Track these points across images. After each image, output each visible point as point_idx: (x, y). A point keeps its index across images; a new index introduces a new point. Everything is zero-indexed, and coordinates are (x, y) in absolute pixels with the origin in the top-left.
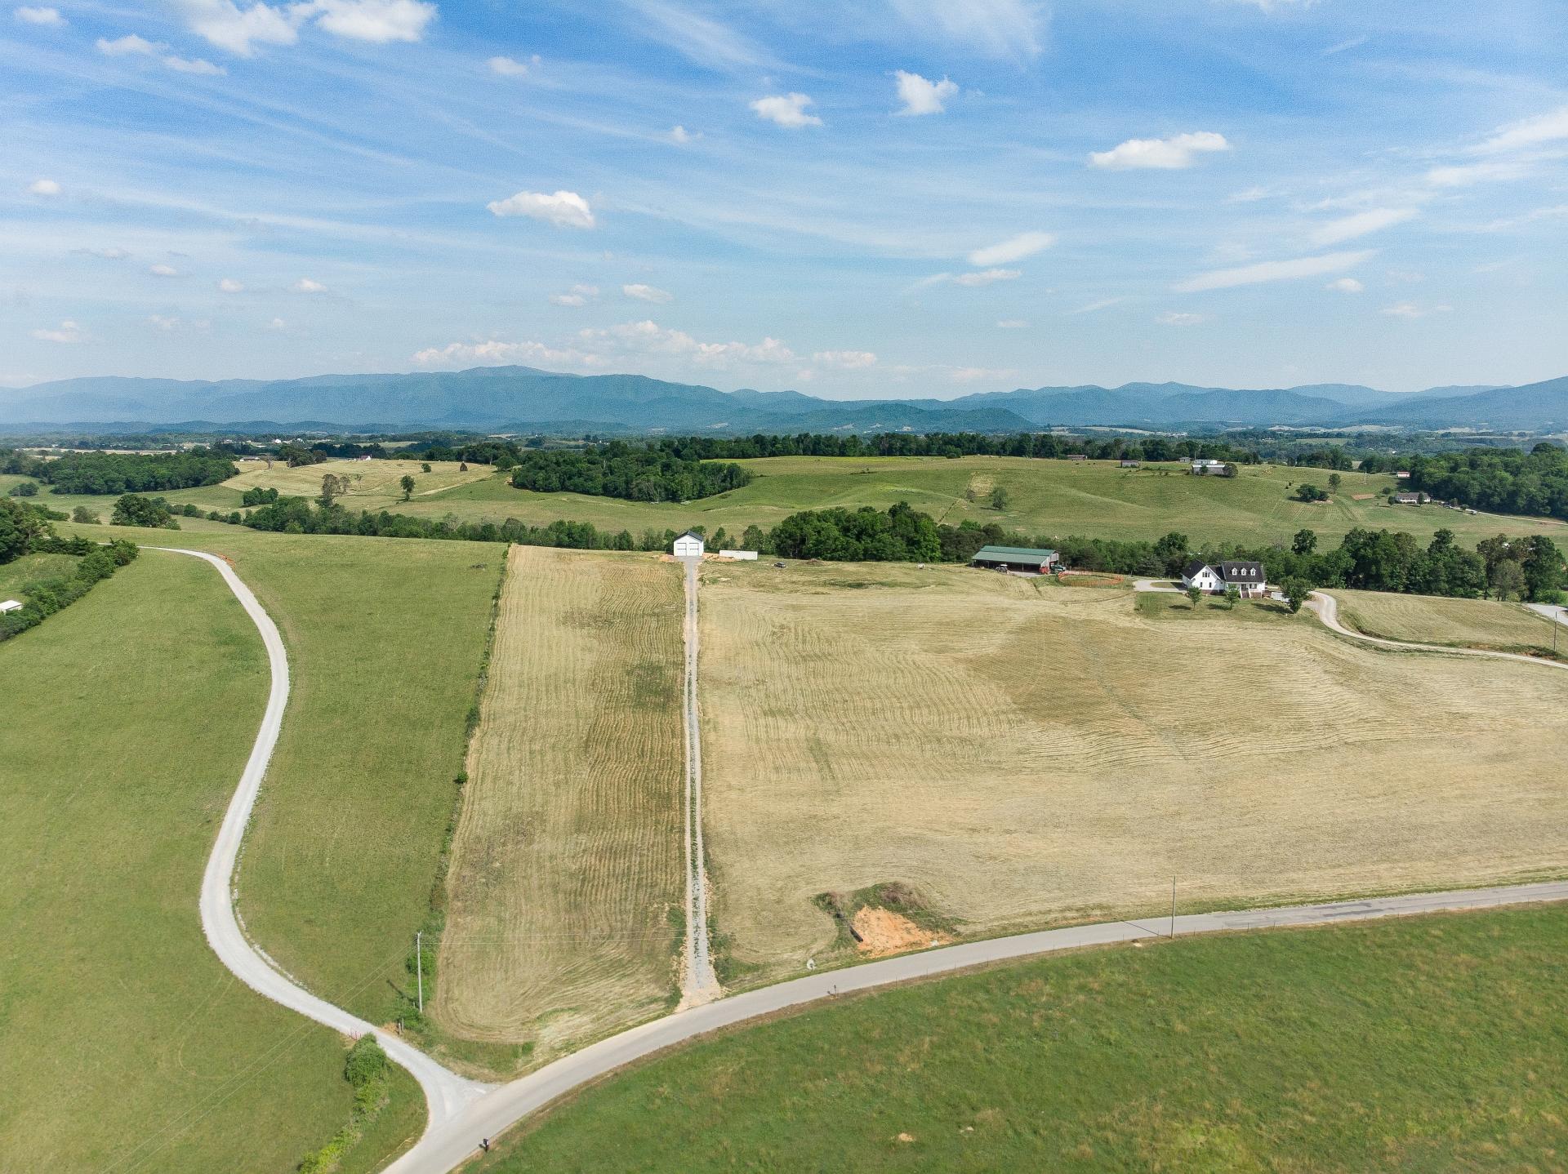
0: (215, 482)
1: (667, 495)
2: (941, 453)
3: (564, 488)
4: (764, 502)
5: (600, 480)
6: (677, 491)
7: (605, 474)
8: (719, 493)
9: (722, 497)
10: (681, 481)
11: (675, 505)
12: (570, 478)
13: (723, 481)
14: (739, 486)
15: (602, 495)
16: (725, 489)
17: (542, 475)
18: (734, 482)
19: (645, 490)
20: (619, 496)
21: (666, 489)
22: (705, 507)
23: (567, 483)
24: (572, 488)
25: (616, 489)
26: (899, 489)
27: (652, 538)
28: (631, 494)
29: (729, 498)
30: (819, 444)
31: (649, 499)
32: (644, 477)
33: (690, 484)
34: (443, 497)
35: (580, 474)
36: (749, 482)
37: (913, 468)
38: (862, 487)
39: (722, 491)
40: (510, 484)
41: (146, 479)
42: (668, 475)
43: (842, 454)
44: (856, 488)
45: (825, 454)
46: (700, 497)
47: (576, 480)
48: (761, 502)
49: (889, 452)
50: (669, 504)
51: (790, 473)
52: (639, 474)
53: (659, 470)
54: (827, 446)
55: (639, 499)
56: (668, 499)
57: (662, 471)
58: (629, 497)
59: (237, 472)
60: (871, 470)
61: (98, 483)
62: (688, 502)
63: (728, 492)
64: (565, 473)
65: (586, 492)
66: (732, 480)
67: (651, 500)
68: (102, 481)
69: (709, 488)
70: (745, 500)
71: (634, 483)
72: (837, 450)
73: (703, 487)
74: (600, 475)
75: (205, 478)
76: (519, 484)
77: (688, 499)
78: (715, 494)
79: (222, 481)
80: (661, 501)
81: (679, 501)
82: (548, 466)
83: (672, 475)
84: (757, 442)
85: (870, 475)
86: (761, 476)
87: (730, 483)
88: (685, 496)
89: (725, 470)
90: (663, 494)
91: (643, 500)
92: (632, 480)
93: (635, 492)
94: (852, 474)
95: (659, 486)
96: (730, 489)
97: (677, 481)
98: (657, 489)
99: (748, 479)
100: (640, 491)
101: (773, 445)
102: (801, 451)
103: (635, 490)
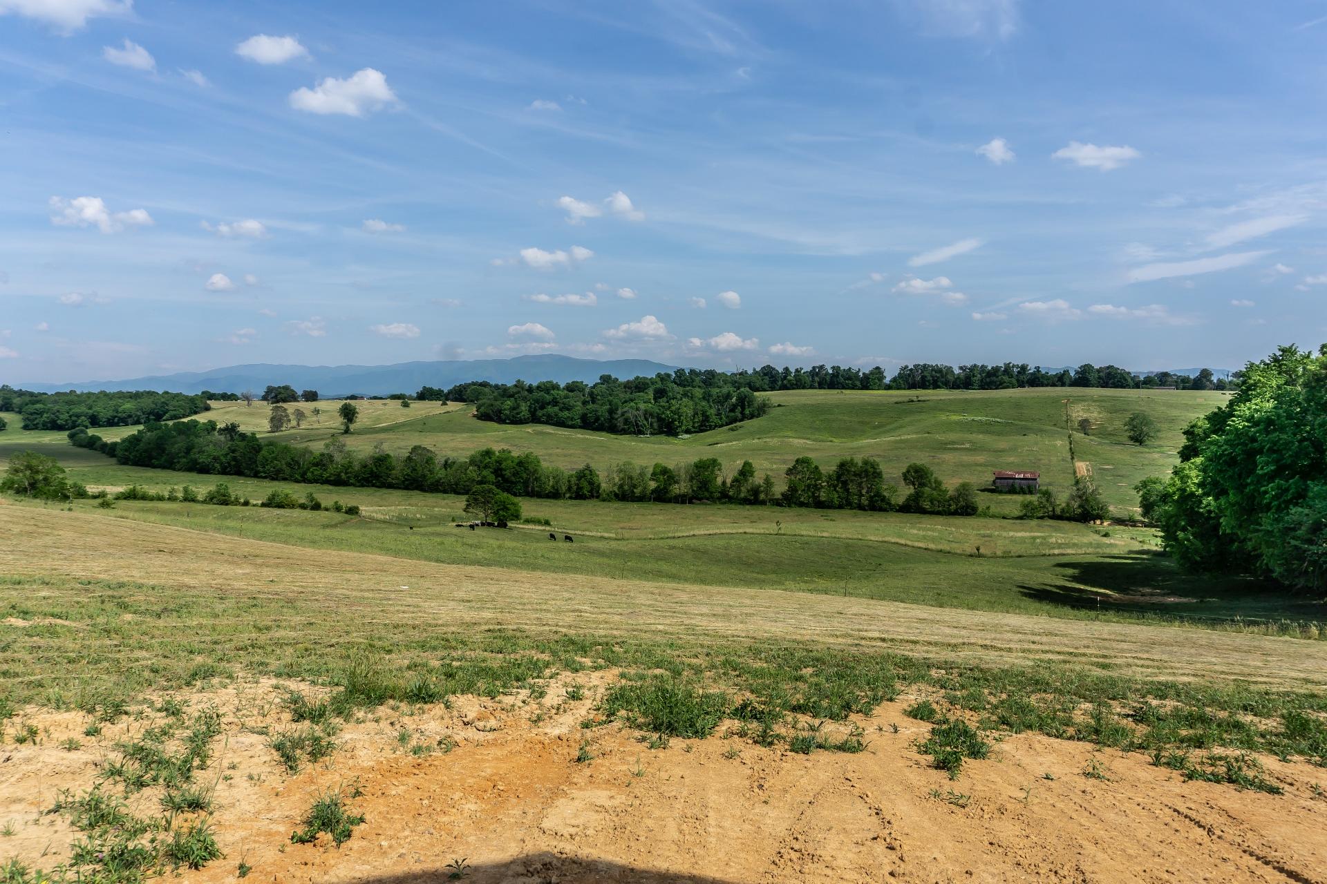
1: (660, 427)
3: (534, 419)
4: (789, 433)
5: (579, 409)
6: (673, 422)
7: (585, 403)
8: (727, 424)
9: (732, 430)
10: (679, 409)
11: (671, 439)
12: (542, 408)
13: (732, 410)
14: (752, 416)
15: (580, 427)
16: (735, 420)
17: (509, 403)
18: (747, 412)
19: (633, 421)
20: (600, 428)
21: (660, 419)
22: (710, 440)
23: (540, 413)
24: (544, 419)
25: (597, 419)
26: (975, 419)
27: (630, 478)
28: (616, 426)
29: (740, 431)
30: (837, 376)
31: (639, 431)
32: (632, 404)
33: (690, 413)
34: (391, 430)
35: (555, 402)
36: (764, 412)
38: (917, 417)
39: (731, 423)
40: (474, 416)
41: (110, 413)
42: (663, 402)
43: (867, 388)
44: (907, 420)
45: (844, 388)
46: (702, 431)
47: (551, 410)
48: (786, 434)
50: (663, 438)
51: (813, 402)
52: (626, 402)
53: (651, 396)
54: (847, 379)
55: (624, 432)
56: (660, 432)
57: (655, 399)
58: (612, 429)
59: (207, 409)
60: (919, 399)
62: (687, 436)
63: (738, 424)
64: (537, 401)
65: (561, 424)
66: (743, 408)
67: (641, 432)
69: (714, 419)
70: (761, 432)
71: (619, 412)
73: (706, 418)
74: (579, 404)
75: (165, 413)
76: (484, 417)
77: (688, 432)
78: (721, 426)
80: (652, 434)
81: (675, 435)
82: (519, 392)
83: (668, 402)
84: (765, 374)
85: (921, 404)
86: (779, 406)
87: (742, 413)
88: (684, 428)
89: (734, 400)
90: (655, 425)
91: (630, 433)
92: (617, 409)
93: (620, 424)
94: (896, 403)
95: (651, 415)
96: (740, 421)
97: (673, 408)
98: (647, 419)
99: (762, 410)
100: (626, 421)
101: (785, 378)
102: (816, 384)
103: (621, 420)
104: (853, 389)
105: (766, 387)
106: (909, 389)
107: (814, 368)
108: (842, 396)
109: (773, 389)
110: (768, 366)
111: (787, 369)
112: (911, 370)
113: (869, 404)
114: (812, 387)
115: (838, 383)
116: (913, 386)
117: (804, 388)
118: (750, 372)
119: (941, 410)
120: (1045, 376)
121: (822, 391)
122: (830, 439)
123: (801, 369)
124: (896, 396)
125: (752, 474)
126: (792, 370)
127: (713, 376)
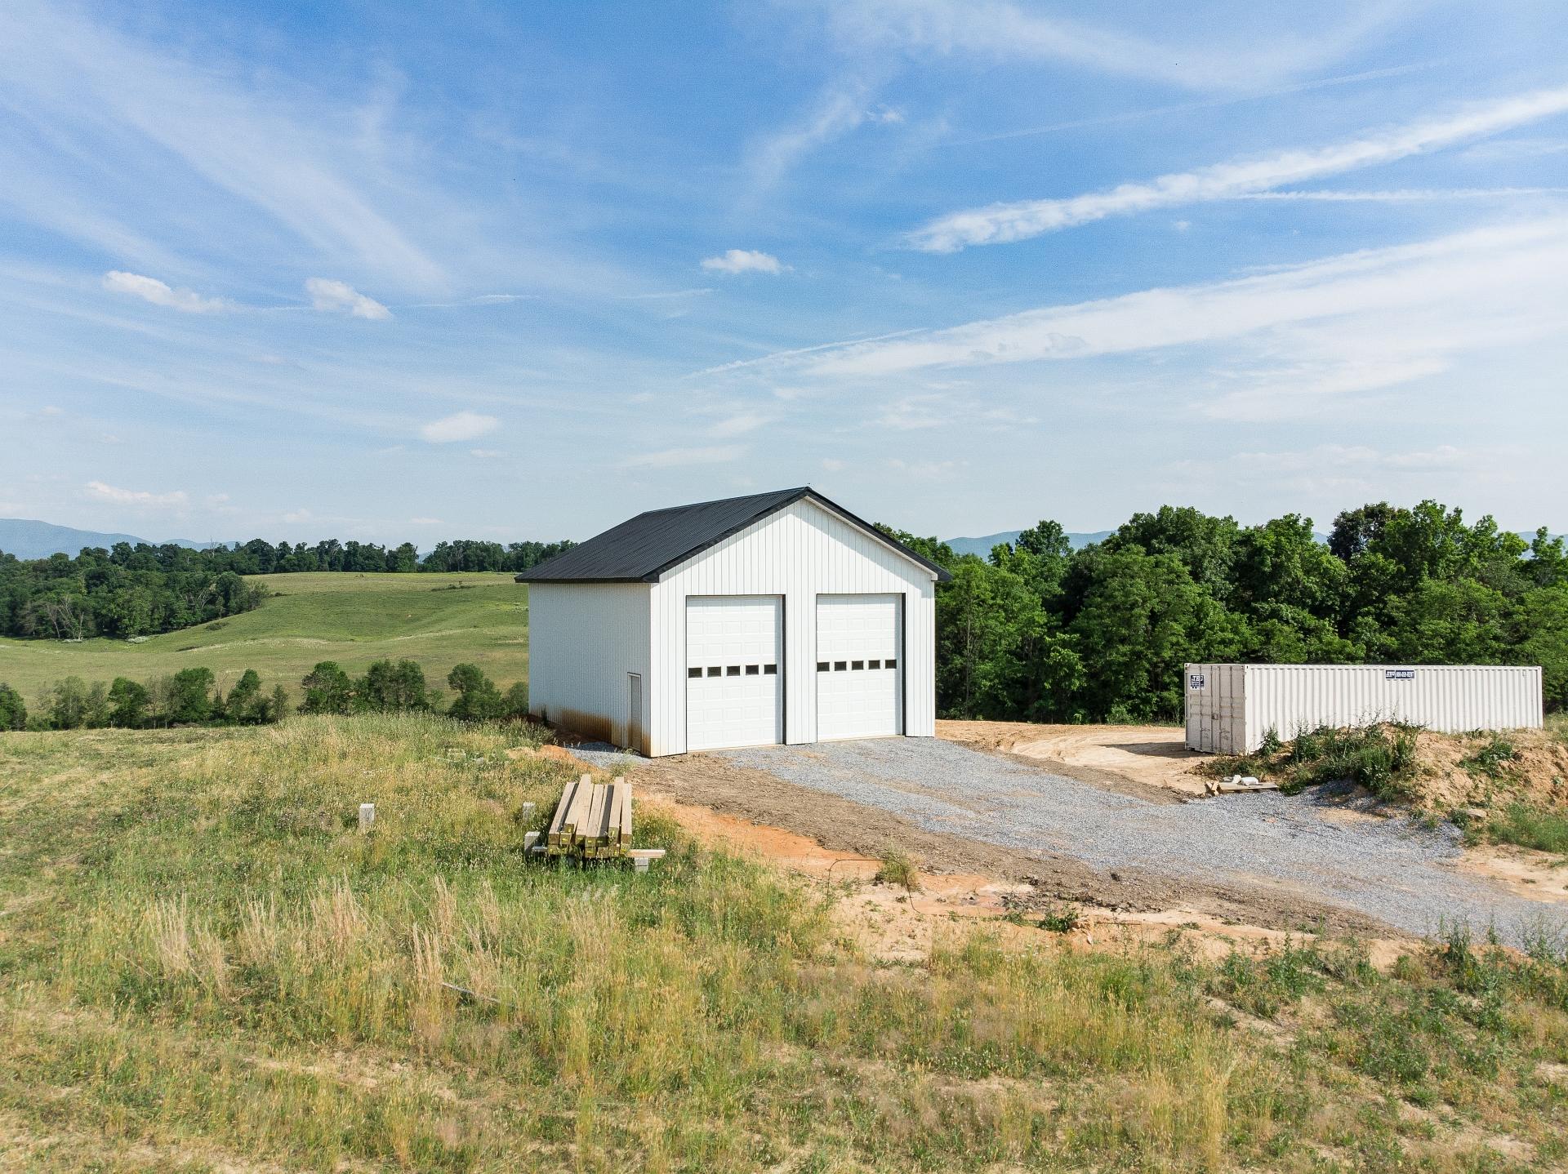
1: (99, 626)
4: (295, 632)
6: (120, 619)
8: (203, 621)
9: (212, 628)
10: (129, 601)
11: (117, 643)
13: (210, 602)
14: (240, 610)
16: (214, 615)
18: (233, 603)
19: (53, 618)
21: (97, 615)
22: (183, 644)
27: (77, 699)
28: (22, 627)
29: (225, 630)
30: (354, 555)
31: (64, 634)
32: (52, 595)
33: (147, 607)
36: (258, 603)
38: (462, 607)
39: (210, 619)
42: (102, 591)
43: (393, 570)
44: (449, 610)
45: (363, 570)
46: (165, 631)
48: (290, 632)
49: (462, 566)
50: (104, 642)
51: (326, 590)
52: (38, 591)
53: (82, 583)
54: (367, 558)
55: (36, 635)
56: (100, 634)
57: (88, 586)
58: (16, 632)
60: (464, 584)
62: (142, 638)
63: (220, 620)
66: (227, 598)
67: (64, 635)
69: (183, 615)
70: (255, 631)
71: (29, 605)
72: (383, 564)
73: (172, 613)
77: (142, 632)
78: (194, 624)
80: (85, 637)
81: (124, 637)
83: (110, 591)
84: (254, 552)
85: (466, 591)
86: (278, 595)
87: (225, 605)
88: (137, 627)
89: (213, 587)
90: (91, 625)
91: (47, 637)
92: (23, 603)
93: (31, 623)
94: (434, 590)
95: (84, 610)
96: (224, 615)
97: (120, 601)
98: (77, 617)
99: (254, 600)
100: (41, 620)
101: (282, 556)
102: (326, 565)
103: (32, 618)
104: (376, 570)
105: (256, 568)
106: (449, 571)
107: (322, 543)
108: (362, 582)
109: (265, 571)
110: (258, 541)
111: (284, 544)
112: (451, 547)
113: (401, 592)
114: (319, 569)
115: (356, 564)
116: (453, 568)
117: (309, 569)
118: (231, 548)
119: (490, 598)
121: (335, 574)
122: (351, 637)
123: (305, 544)
124: (433, 581)
125: (257, 686)
126: (293, 546)
127: (175, 553)
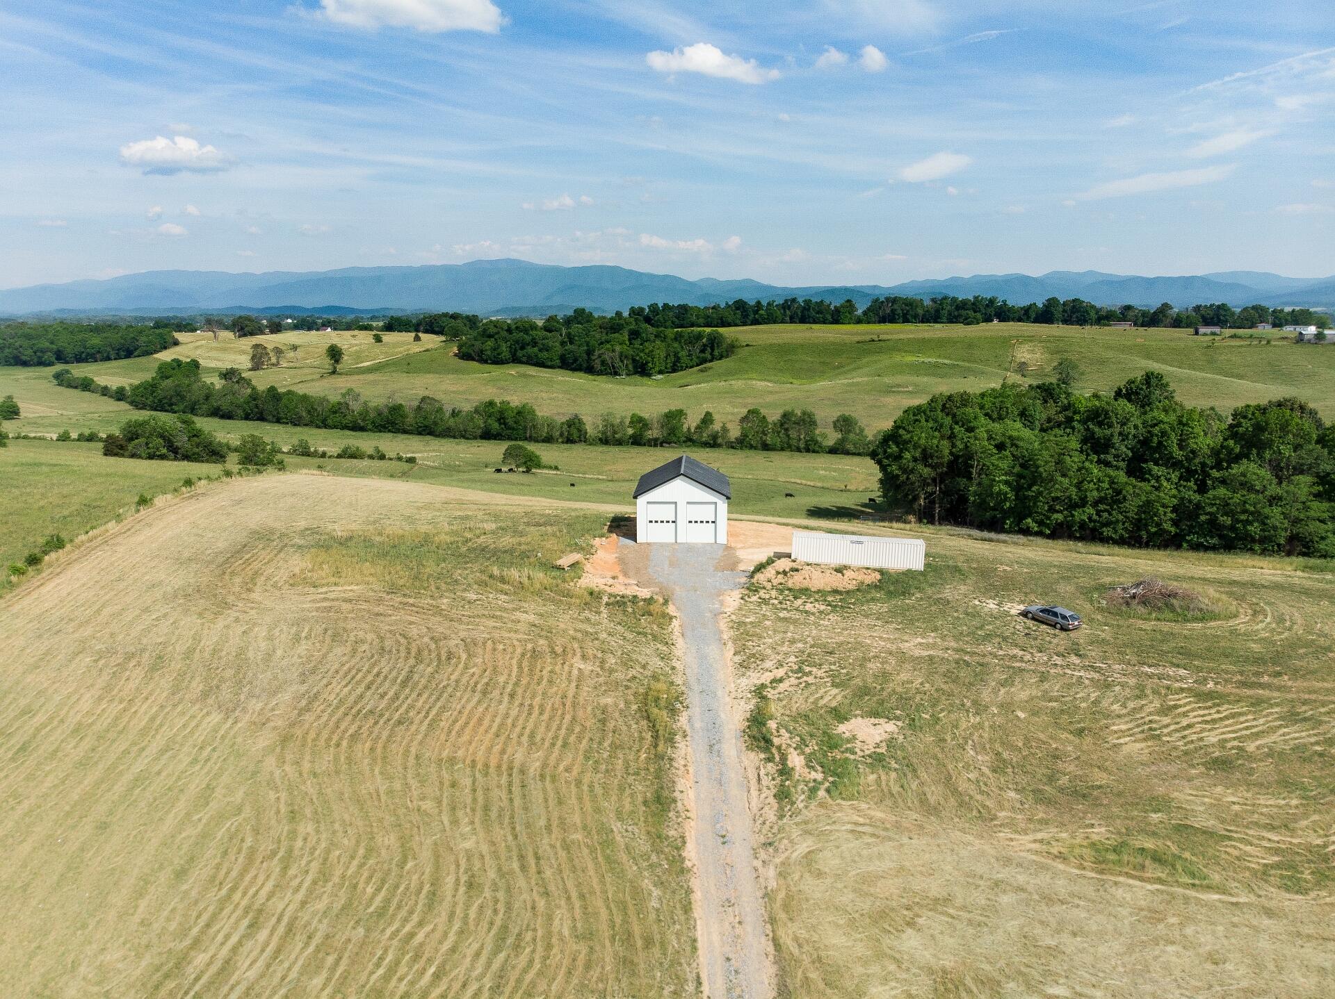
0: (148, 353)
1: (635, 367)
2: (953, 319)
3: (515, 360)
4: (754, 376)
5: (558, 349)
6: (647, 363)
7: (563, 343)
8: (698, 365)
9: (702, 371)
10: (652, 351)
11: (645, 380)
12: (522, 348)
13: (703, 351)
14: (721, 357)
15: (559, 367)
16: (704, 361)
17: (490, 343)
18: (716, 353)
19: (609, 362)
20: (578, 369)
21: (634, 360)
22: (681, 382)
23: (520, 354)
24: (524, 359)
25: (575, 360)
26: (927, 360)
28: (593, 367)
29: (710, 372)
30: (808, 308)
31: (614, 372)
32: (608, 346)
33: (663, 355)
34: (377, 370)
35: (534, 343)
36: (733, 352)
37: (927, 335)
38: (874, 358)
39: (701, 364)
40: (456, 355)
41: (77, 349)
42: (637, 343)
43: (836, 321)
44: (865, 360)
45: (815, 322)
46: (674, 371)
47: (531, 350)
48: (751, 376)
49: (890, 318)
50: (637, 378)
51: (780, 341)
52: (602, 343)
53: (626, 338)
54: (818, 313)
55: (600, 373)
56: (636, 373)
57: (630, 340)
58: (590, 370)
59: (176, 343)
60: (882, 337)
61: (27, 354)
62: (660, 377)
63: (708, 365)
64: (517, 342)
65: (541, 364)
66: (713, 350)
67: (616, 374)
68: (30, 352)
69: (685, 360)
70: (729, 374)
71: (596, 353)
72: (829, 317)
73: (678, 359)
74: (557, 344)
75: (136, 349)
76: (465, 356)
77: (660, 372)
78: (691, 367)
79: (156, 352)
80: (628, 375)
81: (649, 375)
82: (498, 333)
83: (641, 344)
84: (737, 309)
85: (882, 344)
86: (747, 345)
87: (711, 354)
88: (657, 369)
89: (704, 340)
90: (631, 367)
91: (606, 374)
92: (594, 351)
93: (597, 365)
94: (858, 342)
95: (626, 357)
96: (711, 361)
97: (647, 351)
98: (622, 361)
99: (731, 349)
100: (603, 363)
101: (756, 312)
102: (788, 318)
103: (598, 361)
104: (824, 323)
105: (738, 321)
106: (880, 322)
107: (786, 301)
108: (808, 335)
109: (744, 324)
110: (740, 301)
111: (759, 303)
112: (882, 302)
113: (833, 344)
114: (783, 322)
115: (809, 317)
116: (883, 320)
117: (775, 322)
118: (723, 305)
119: (899, 350)
120: (1011, 309)
121: (793, 326)
122: (791, 380)
123: (774, 301)
124: (857, 334)
125: (712, 421)
126: (764, 303)
127: (686, 310)
